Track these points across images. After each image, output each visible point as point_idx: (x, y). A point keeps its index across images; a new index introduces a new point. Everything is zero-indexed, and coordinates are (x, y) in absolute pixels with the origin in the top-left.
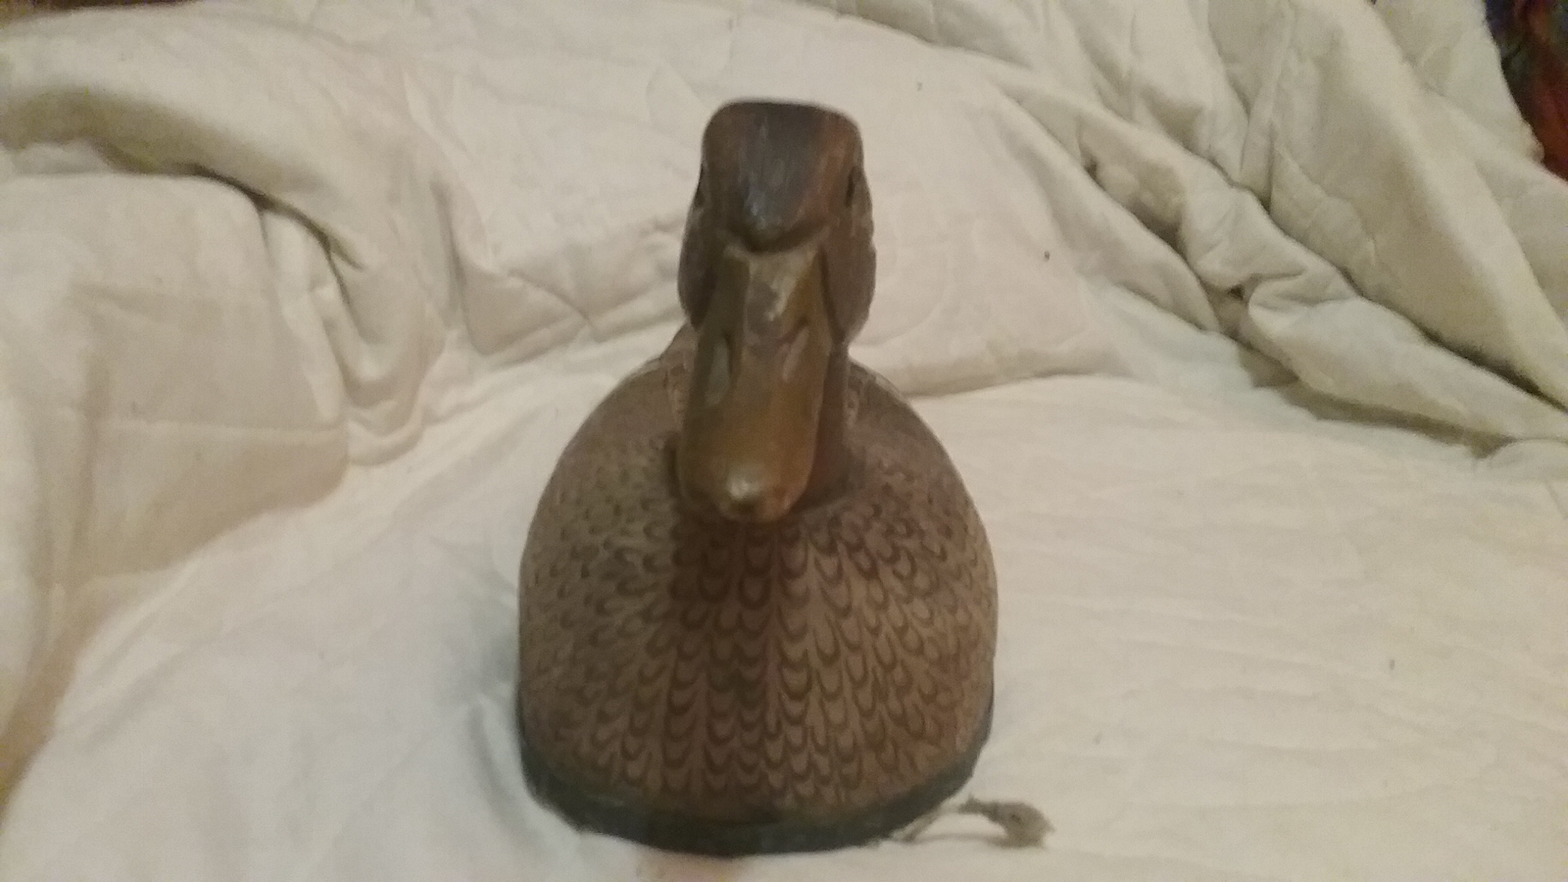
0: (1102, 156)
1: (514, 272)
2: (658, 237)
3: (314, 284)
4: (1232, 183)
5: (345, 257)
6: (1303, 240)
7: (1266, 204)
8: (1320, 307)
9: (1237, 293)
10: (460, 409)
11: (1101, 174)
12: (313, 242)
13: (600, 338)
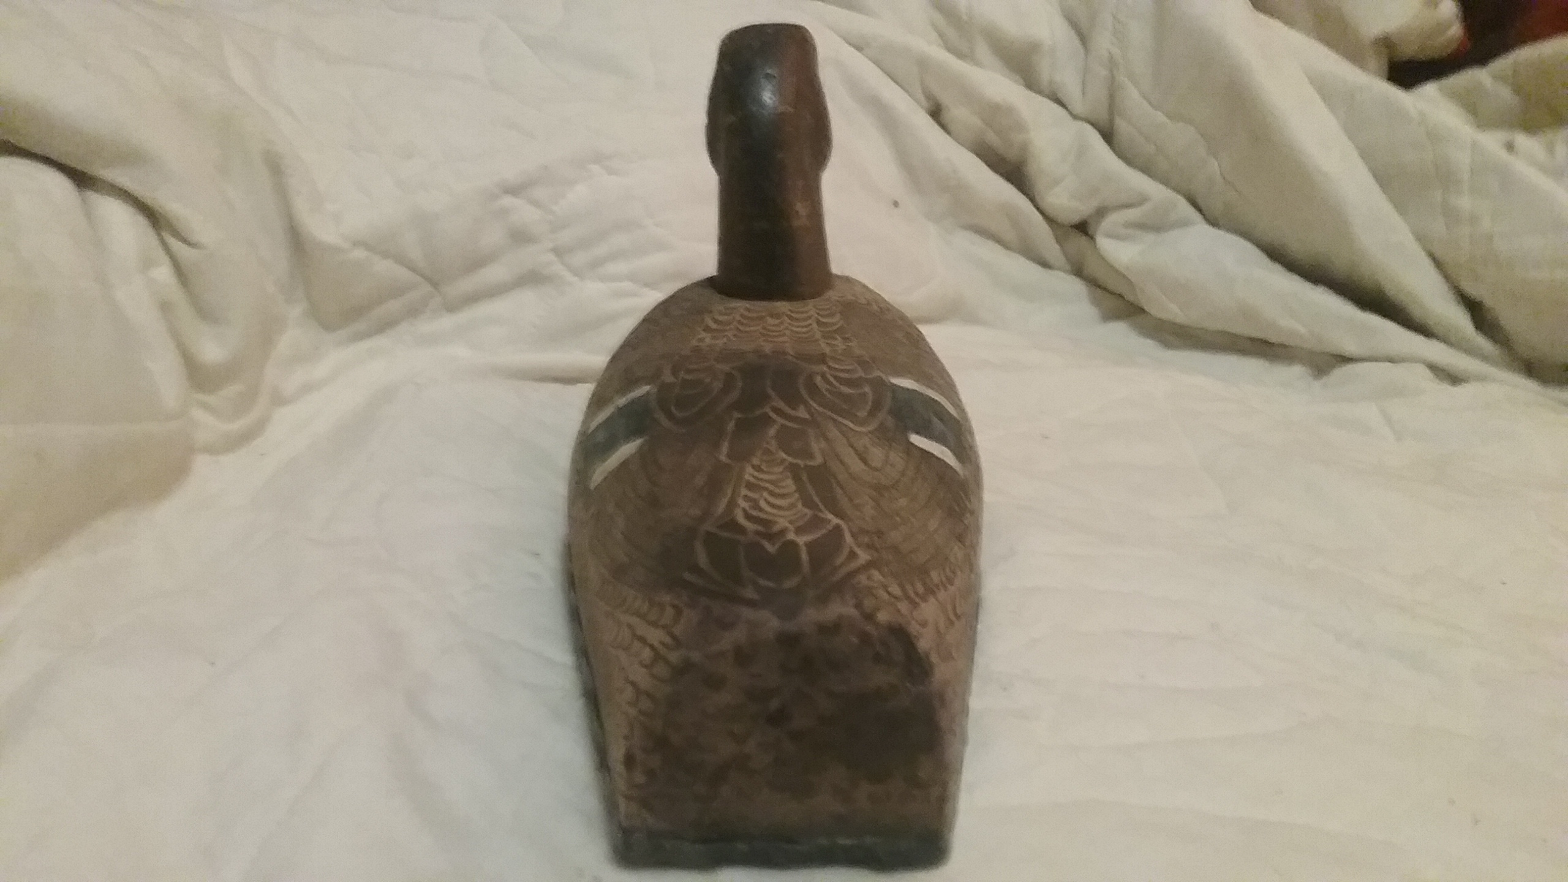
0: (946, 99)
1: (357, 244)
2: (508, 201)
3: (147, 264)
4: (1075, 117)
5: (177, 234)
6: (1147, 169)
7: (1108, 136)
9: (1083, 228)
10: (308, 388)
11: (946, 117)
12: (142, 220)
13: (452, 307)
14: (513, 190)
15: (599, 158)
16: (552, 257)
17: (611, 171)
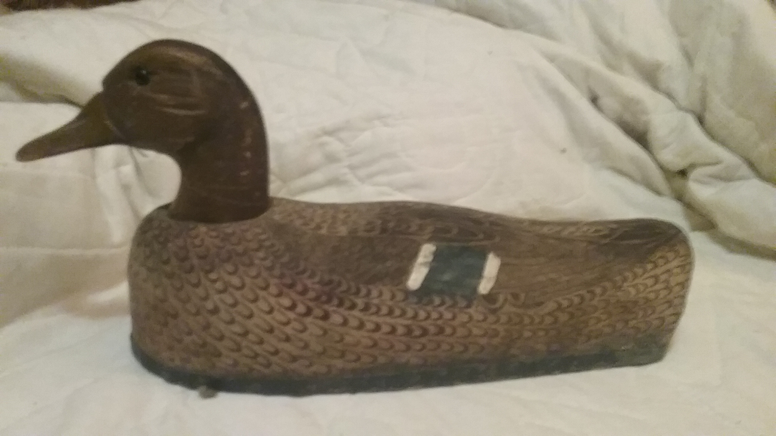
0: (600, 92)
2: (326, 139)
3: (119, 164)
4: (680, 108)
6: (723, 143)
7: (701, 120)
8: (731, 184)
9: (683, 173)
11: (600, 103)
14: (329, 133)
15: (380, 117)
16: (346, 170)
17: (386, 125)
